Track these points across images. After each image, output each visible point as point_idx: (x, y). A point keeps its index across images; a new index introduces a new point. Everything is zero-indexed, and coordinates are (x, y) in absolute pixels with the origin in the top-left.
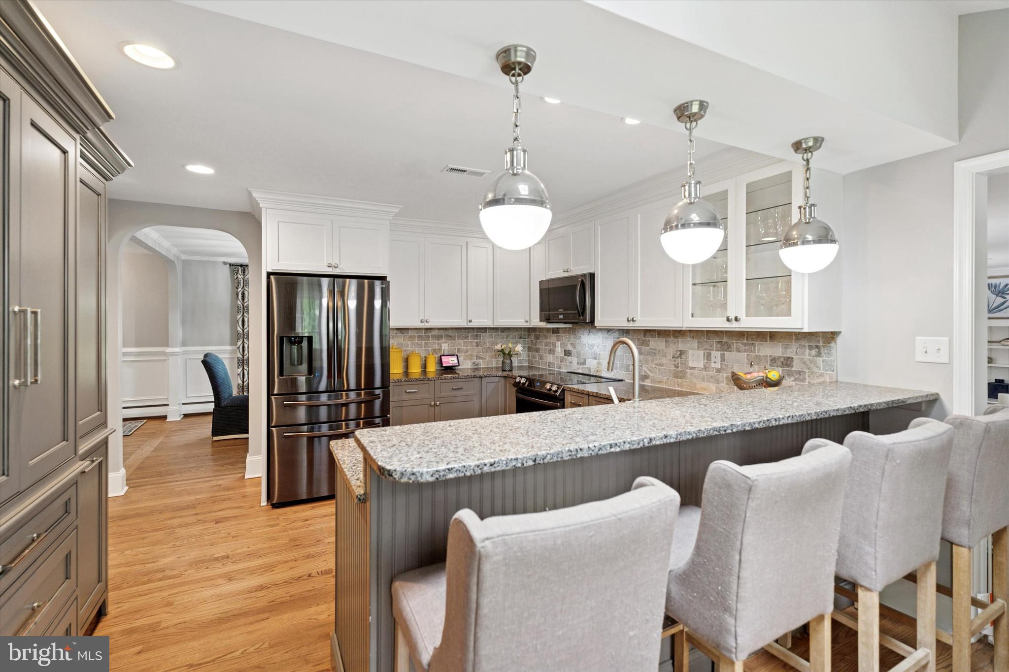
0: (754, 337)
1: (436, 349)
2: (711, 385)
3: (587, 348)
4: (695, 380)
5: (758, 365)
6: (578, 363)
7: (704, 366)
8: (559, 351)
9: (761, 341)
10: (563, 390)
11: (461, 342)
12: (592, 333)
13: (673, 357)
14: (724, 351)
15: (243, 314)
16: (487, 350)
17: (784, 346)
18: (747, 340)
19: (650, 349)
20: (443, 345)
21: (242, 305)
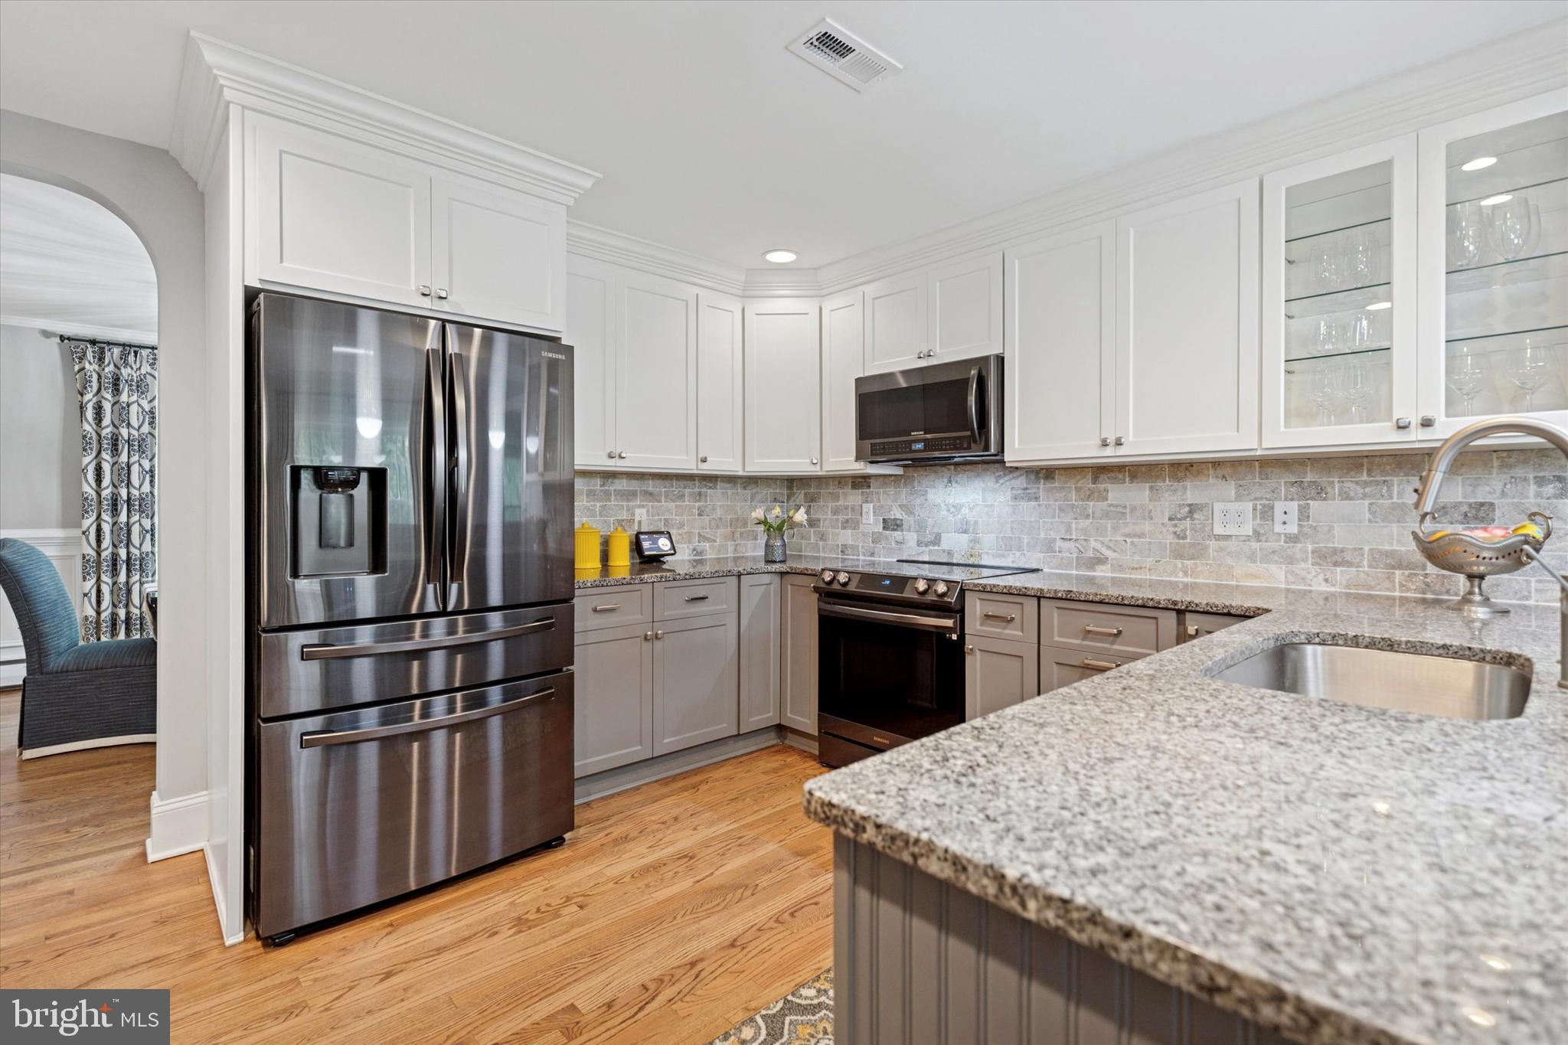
0: (1388, 467)
1: (623, 520)
2: (1274, 568)
3: (945, 513)
4: (1229, 561)
5: (1399, 522)
6: (919, 544)
7: (1255, 531)
8: (871, 520)
9: (1406, 475)
10: (962, 591)
11: (672, 505)
12: (957, 482)
13: (1170, 519)
14: (1307, 500)
15: (99, 453)
16: (718, 523)
17: (1468, 482)
18: (1369, 475)
19: (1110, 505)
20: (638, 511)
21: (94, 435)
